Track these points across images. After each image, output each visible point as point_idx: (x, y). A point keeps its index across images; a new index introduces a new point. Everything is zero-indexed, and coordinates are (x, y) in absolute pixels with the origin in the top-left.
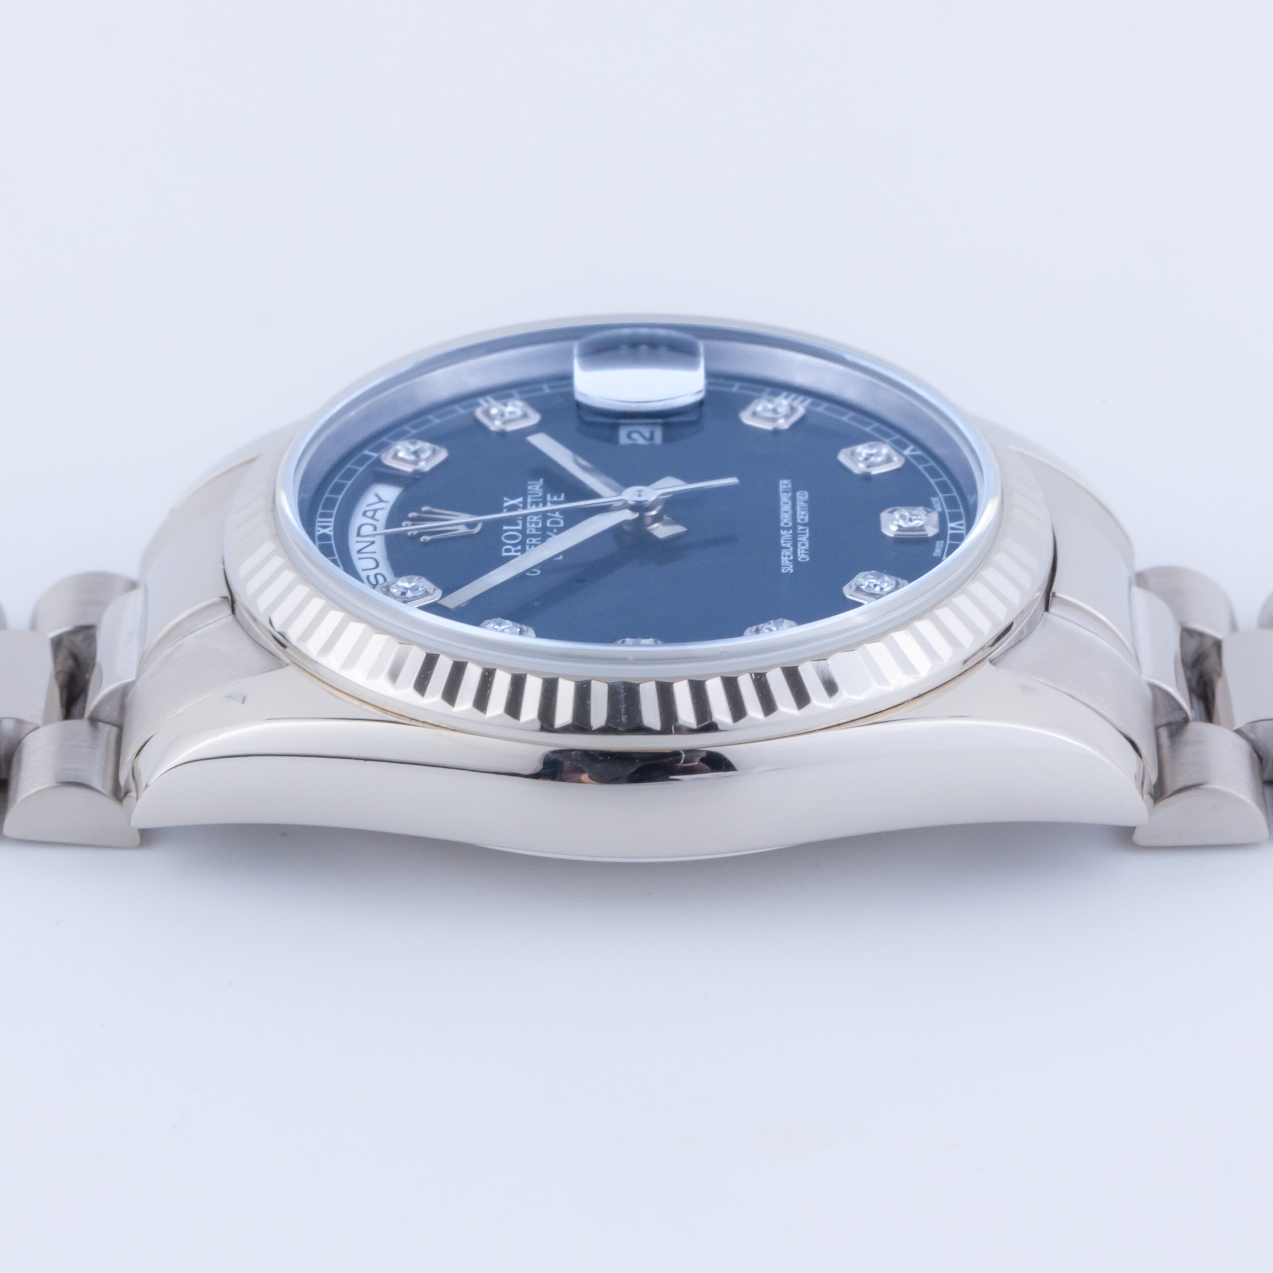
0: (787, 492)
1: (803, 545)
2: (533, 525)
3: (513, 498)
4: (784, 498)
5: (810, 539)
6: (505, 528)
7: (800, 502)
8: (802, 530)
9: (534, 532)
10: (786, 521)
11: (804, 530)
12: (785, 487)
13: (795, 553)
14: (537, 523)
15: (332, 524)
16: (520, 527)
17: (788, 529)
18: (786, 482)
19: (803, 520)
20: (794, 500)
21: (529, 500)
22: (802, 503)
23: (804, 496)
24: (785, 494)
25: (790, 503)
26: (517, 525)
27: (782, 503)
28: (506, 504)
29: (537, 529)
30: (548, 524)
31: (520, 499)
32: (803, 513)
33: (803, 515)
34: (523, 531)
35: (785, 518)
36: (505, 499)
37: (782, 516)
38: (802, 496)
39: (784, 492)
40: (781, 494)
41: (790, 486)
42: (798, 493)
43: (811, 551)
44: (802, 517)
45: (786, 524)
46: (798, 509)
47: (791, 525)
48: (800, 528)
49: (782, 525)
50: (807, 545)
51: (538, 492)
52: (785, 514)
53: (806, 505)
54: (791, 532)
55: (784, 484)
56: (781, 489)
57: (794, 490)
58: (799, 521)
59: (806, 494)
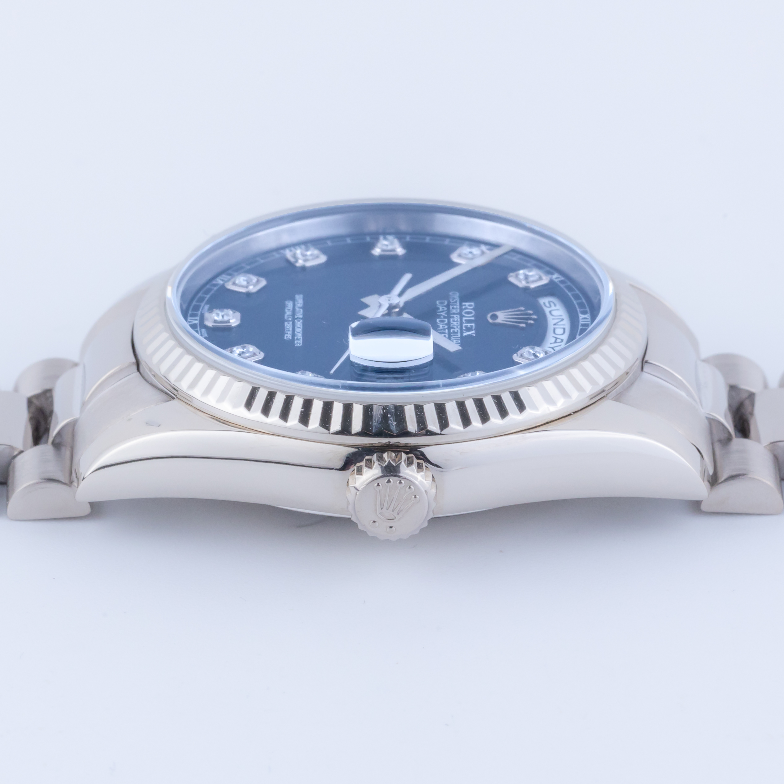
0: (297, 339)
1: (289, 310)
2: (456, 320)
3: (469, 335)
4: (299, 335)
5: (284, 313)
6: (473, 318)
7: (290, 333)
8: (289, 318)
9: (455, 316)
10: (299, 323)
11: (288, 318)
12: (299, 342)
13: (294, 305)
14: (454, 321)
15: (580, 320)
16: (464, 318)
17: (298, 318)
18: (298, 345)
19: (288, 323)
20: (294, 335)
21: (459, 334)
22: (289, 333)
23: (287, 337)
24: (299, 338)
25: (296, 332)
26: (465, 320)
27: (301, 332)
28: (474, 332)
29: (453, 317)
30: (446, 321)
31: (464, 334)
32: (288, 327)
33: (288, 326)
34: (462, 316)
35: (299, 325)
36: (474, 335)
37: (301, 325)
38: (288, 336)
39: (300, 339)
40: (301, 338)
41: (296, 342)
42: (291, 338)
43: (284, 306)
44: (289, 325)
45: (299, 321)
46: (291, 329)
47: (296, 321)
48: (290, 319)
49: (301, 321)
50: (286, 310)
51: (453, 339)
52: (300, 327)
53: (286, 332)
54: (296, 317)
55: (299, 343)
56: (301, 340)
57: (293, 339)
58: (291, 323)
59: (285, 338)
